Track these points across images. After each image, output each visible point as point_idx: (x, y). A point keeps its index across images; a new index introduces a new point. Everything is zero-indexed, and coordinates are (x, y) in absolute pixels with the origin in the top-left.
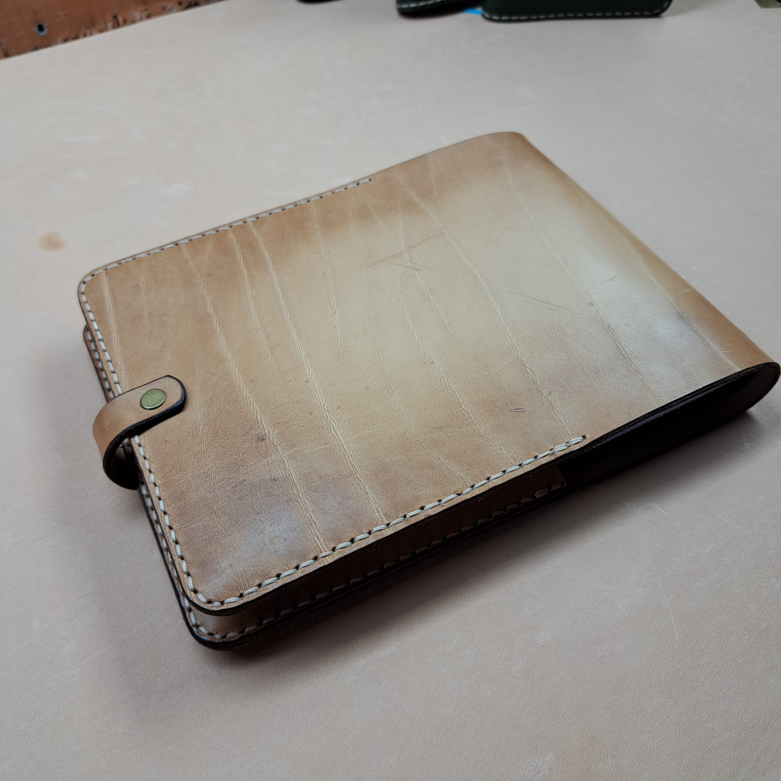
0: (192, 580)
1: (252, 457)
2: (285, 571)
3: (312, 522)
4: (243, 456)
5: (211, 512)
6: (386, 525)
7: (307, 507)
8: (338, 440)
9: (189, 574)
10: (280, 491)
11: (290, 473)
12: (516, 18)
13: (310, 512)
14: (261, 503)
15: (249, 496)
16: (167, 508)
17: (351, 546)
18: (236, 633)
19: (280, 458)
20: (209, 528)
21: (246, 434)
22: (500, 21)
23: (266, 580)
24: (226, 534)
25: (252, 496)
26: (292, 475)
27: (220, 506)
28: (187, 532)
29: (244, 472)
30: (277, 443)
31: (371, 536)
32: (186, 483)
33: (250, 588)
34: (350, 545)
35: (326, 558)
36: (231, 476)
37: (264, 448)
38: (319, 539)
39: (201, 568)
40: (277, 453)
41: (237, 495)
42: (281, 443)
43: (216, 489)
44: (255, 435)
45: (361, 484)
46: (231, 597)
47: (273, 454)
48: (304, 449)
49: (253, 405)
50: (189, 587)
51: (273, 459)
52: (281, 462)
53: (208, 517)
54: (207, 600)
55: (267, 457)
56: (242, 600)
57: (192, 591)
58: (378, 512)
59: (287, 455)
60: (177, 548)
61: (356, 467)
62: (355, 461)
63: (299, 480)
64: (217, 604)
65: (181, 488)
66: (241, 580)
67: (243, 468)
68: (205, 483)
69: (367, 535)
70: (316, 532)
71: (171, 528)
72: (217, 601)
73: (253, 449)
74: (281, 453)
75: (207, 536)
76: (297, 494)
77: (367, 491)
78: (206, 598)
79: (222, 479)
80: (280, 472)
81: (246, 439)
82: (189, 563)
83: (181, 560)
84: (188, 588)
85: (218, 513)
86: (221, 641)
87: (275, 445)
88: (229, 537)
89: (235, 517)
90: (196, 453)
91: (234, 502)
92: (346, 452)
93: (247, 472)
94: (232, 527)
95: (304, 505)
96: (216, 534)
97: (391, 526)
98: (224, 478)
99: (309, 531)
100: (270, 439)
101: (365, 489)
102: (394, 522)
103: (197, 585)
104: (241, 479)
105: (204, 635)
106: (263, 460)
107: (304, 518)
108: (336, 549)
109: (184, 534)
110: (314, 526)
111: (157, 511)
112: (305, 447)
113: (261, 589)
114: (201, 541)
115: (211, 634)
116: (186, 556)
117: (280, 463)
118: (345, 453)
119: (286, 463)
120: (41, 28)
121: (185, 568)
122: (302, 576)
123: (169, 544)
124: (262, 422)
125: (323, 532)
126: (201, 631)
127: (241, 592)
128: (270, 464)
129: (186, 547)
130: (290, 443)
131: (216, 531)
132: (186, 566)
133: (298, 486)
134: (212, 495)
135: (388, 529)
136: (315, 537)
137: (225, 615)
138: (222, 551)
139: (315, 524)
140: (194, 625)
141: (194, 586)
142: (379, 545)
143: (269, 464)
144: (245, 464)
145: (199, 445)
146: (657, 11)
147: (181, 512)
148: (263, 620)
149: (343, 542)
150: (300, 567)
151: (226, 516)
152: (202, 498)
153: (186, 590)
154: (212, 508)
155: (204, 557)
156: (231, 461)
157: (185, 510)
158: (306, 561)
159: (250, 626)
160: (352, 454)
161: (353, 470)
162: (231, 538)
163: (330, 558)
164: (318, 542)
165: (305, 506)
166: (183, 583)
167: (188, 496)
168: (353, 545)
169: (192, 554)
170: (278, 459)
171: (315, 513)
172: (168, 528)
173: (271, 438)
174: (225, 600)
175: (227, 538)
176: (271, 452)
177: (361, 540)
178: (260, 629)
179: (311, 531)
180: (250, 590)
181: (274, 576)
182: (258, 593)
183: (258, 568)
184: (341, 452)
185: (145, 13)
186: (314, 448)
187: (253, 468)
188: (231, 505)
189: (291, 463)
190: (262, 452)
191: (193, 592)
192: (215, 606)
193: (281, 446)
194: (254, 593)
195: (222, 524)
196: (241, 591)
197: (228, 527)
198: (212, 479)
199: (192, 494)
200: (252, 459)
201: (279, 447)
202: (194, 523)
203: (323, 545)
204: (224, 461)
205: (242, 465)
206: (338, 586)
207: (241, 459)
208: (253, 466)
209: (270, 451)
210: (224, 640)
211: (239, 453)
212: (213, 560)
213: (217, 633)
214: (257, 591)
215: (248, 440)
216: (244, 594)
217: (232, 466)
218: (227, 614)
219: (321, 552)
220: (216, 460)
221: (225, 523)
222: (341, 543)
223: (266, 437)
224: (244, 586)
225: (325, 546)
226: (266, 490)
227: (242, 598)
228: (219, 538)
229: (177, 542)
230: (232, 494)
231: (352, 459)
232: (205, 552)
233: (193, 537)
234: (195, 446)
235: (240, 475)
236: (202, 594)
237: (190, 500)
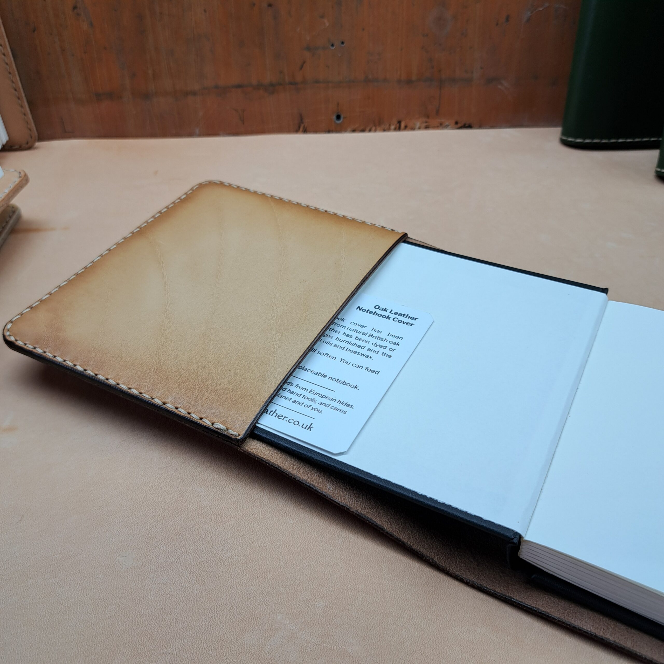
120: (338, 117)
185: (424, 125)
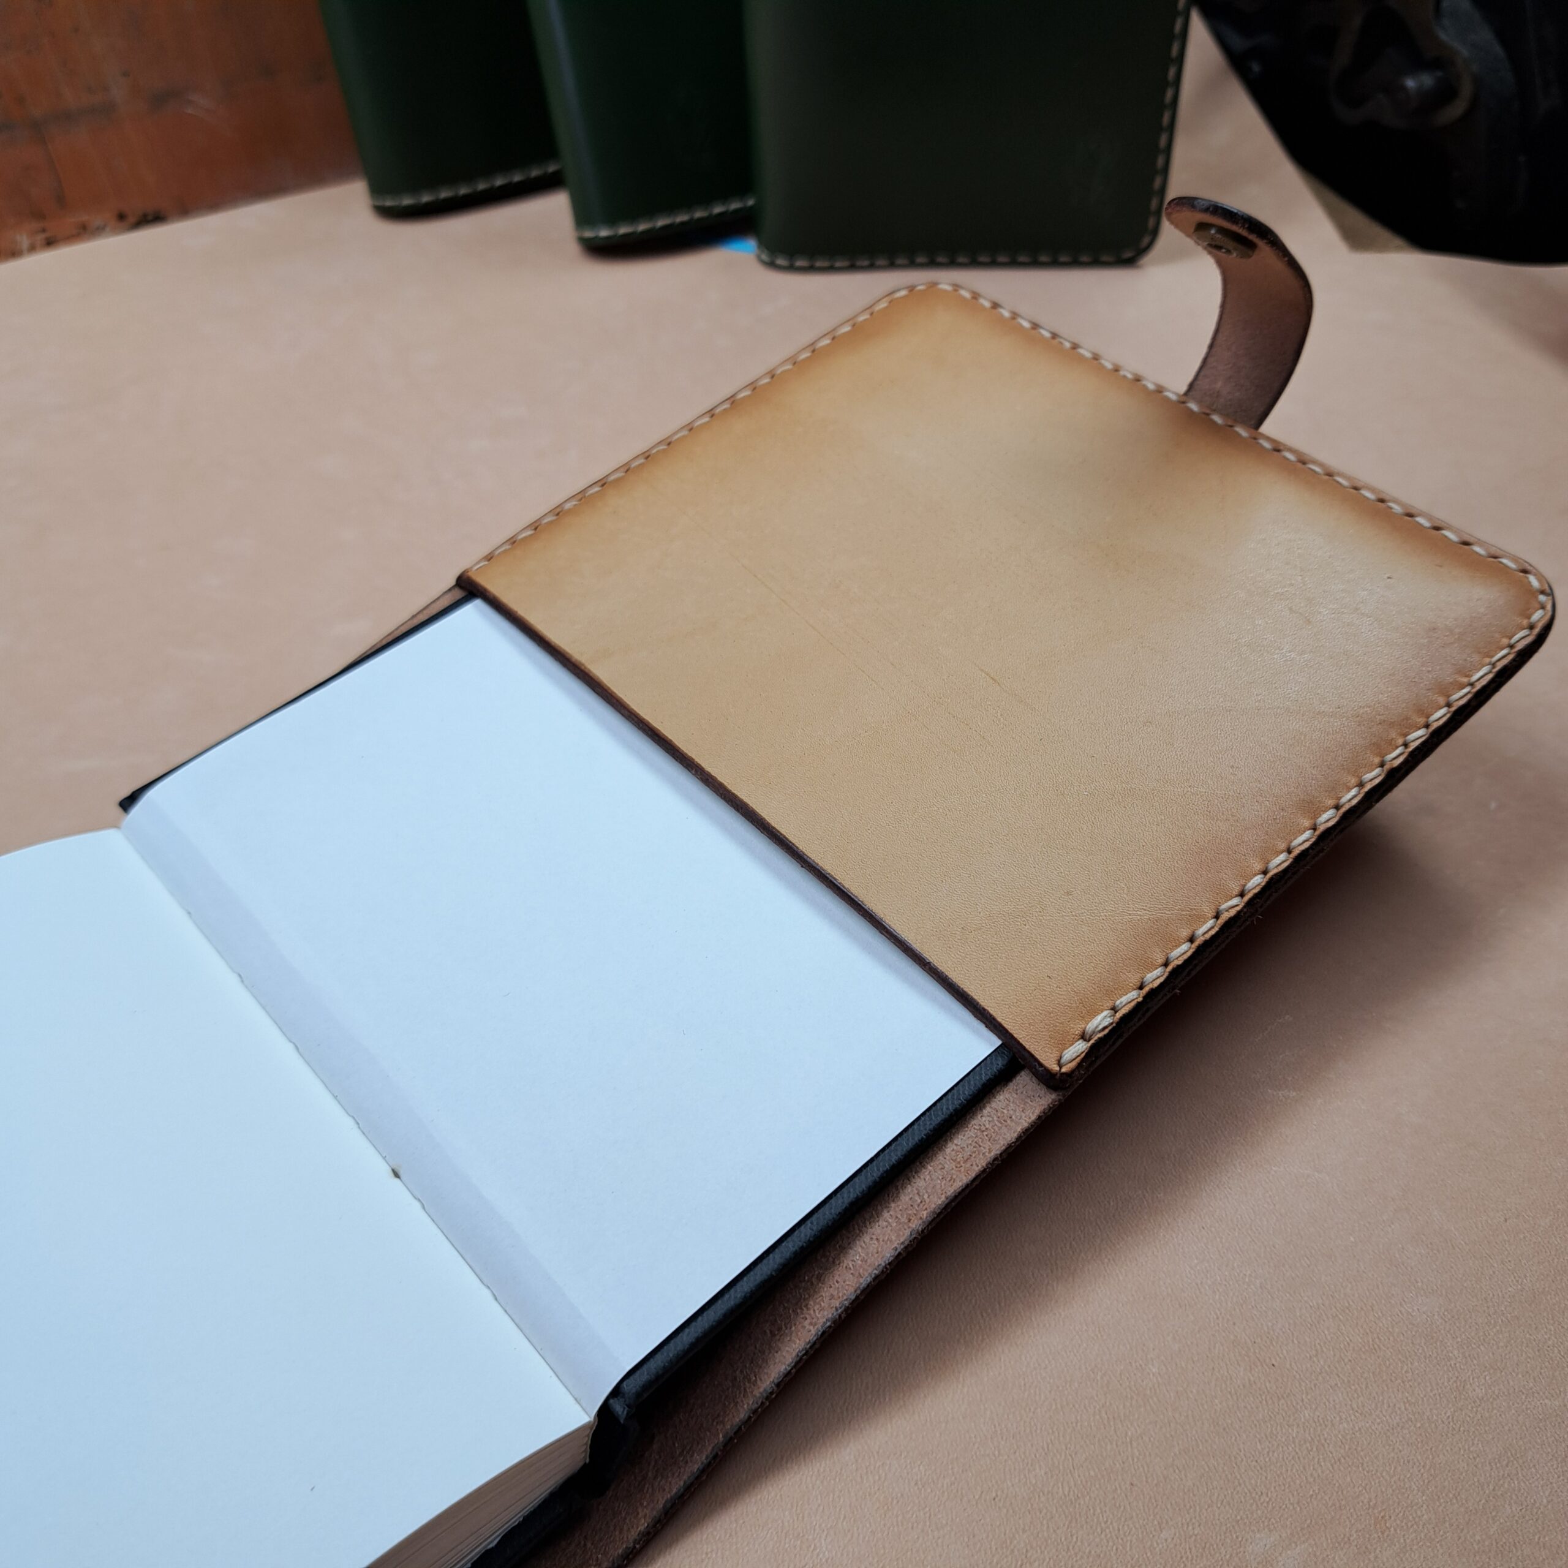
12: (826, 264)
22: (791, 268)
146: (1128, 255)
185: (41, 237)
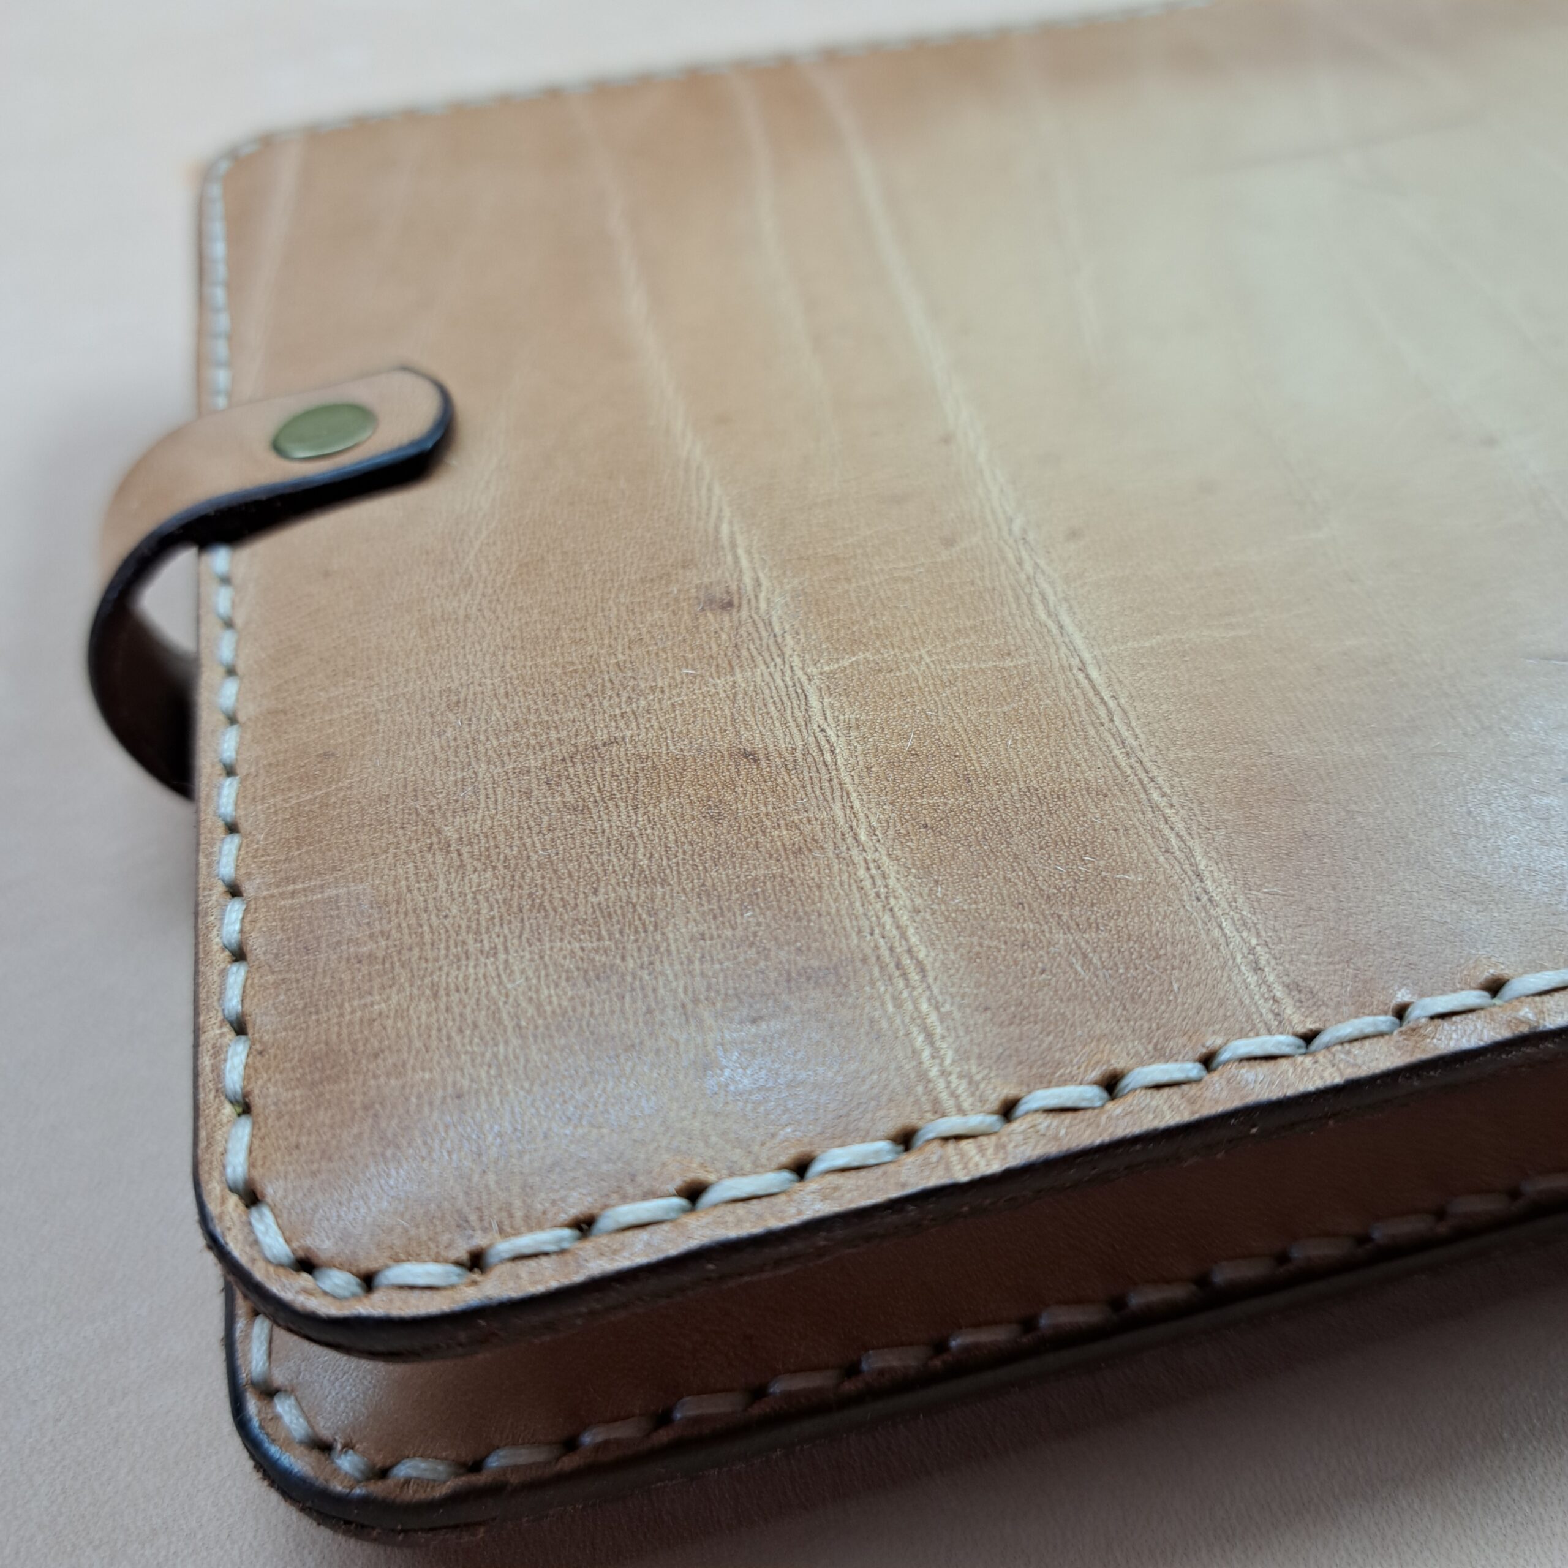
0: (253, 1136)
1: (666, 659)
2: (732, 1174)
3: (906, 961)
4: (627, 652)
5: (432, 844)
6: (1296, 1035)
7: (886, 886)
8: (1063, 649)
9: (245, 1108)
10: (766, 805)
11: (823, 742)
13: (899, 914)
14: (672, 837)
15: (622, 805)
16: (245, 809)
17: (1103, 1106)
18: (441, 1468)
19: (788, 679)
20: (402, 910)
21: (661, 578)
23: (625, 1199)
24: (472, 947)
25: (636, 808)
26: (833, 752)
27: (477, 826)
28: (296, 914)
29: (617, 711)
30: (787, 627)
31: (1215, 1079)
32: (357, 721)
33: (531, 1230)
34: (1098, 1104)
35: (965, 1144)
36: (556, 717)
37: (724, 636)
38: (932, 1044)
39: (313, 1084)
40: (778, 660)
41: (568, 793)
42: (806, 627)
43: (478, 759)
44: (698, 587)
45: (1167, 831)
46: (418, 1258)
47: (759, 660)
48: (904, 660)
49: (710, 489)
50: (224, 1167)
51: (759, 680)
52: (794, 695)
53: (411, 865)
54: (294, 1251)
55: (732, 668)
56: (474, 1283)
57: (233, 1190)
58: (1257, 969)
59: (821, 673)
60: (231, 979)
61: (1145, 760)
62: (1141, 736)
63: (864, 774)
64: (339, 1280)
65: (328, 737)
66: (491, 1178)
67: (618, 695)
68: (436, 729)
69: (1194, 1070)
70: (924, 1007)
71: (234, 891)
72: (341, 1267)
73: (679, 633)
74: (796, 662)
75: (383, 943)
76: (846, 829)
77: (1202, 867)
78: (288, 1241)
79: (516, 723)
80: (779, 733)
81: (654, 597)
82: (261, 1053)
83: (230, 1035)
84: (216, 1174)
85: (460, 855)
86: (358, 1491)
87: (777, 630)
88: (483, 959)
89: (533, 879)
90: (433, 621)
91: (546, 818)
92: (1097, 693)
93: (634, 713)
94: (510, 922)
95: (872, 877)
96: (427, 938)
97: (1328, 1047)
98: (527, 721)
99: (887, 997)
100: (758, 608)
101: (1190, 855)
102: (1348, 1029)
103: (268, 1163)
104: (601, 736)
105: (287, 1443)
106: (711, 676)
107: (866, 933)
108: (1022, 1109)
109: (282, 920)
110: (915, 977)
111: (203, 816)
112: (907, 655)
113: (588, 1245)
114: (348, 960)
115: (322, 1447)
116: (262, 1022)
117: (785, 699)
118: (1096, 701)
119: (814, 701)
121: (234, 1075)
122: (818, 1215)
123: (201, 955)
124: (734, 546)
125: (957, 1015)
126: (277, 1418)
127: (479, 1240)
128: (740, 696)
129: (271, 978)
130: (842, 631)
131: (431, 927)
132: (247, 1066)
133: (854, 795)
134: (452, 778)
135: (1308, 1061)
136: (914, 1030)
137: (372, 1355)
138: (434, 1019)
139: (923, 970)
140: (254, 1384)
141: (252, 1165)
142: (1254, 1130)
143: (735, 695)
144: (631, 683)
145: (455, 595)
147: (298, 831)
148: (585, 1427)
149: (1063, 1082)
150: (817, 1168)
151: (494, 868)
152: (405, 787)
153: (207, 1183)
154: (439, 832)
155: (339, 1035)
156: (573, 663)
157: (318, 826)
158: (854, 1142)
159: (514, 1444)
160: (1127, 707)
161: (1129, 771)
162: (491, 968)
163: (982, 1150)
164: (926, 1054)
165: (879, 882)
166: (203, 1144)
167: (350, 771)
168: (1116, 1108)
169: (291, 1012)
170: (779, 682)
171: (924, 919)
172: (220, 888)
173: (763, 605)
174: (387, 1267)
175: (472, 963)
176: (755, 653)
177: (1158, 1087)
178: (559, 1466)
179: (894, 998)
180: (526, 1242)
181: (671, 1187)
182: (567, 1264)
183: (595, 1131)
184: (1076, 691)
186: (948, 662)
187: (660, 701)
188: (529, 828)
189: (838, 704)
190: (714, 645)
191: (241, 1197)
192: (325, 1293)
193: (802, 636)
194: (544, 1261)
195: (464, 902)
196: (479, 1233)
197: (493, 918)
198: (470, 719)
199: (369, 764)
200: (666, 669)
201: (789, 641)
202: (342, 881)
203: (953, 1078)
204: (540, 661)
205: (617, 682)
206: (977, 1325)
207: (618, 664)
208: (663, 692)
209: (748, 649)
210: (377, 1489)
211: (615, 639)
212: (376, 1056)
213: (348, 1446)
214: (562, 1252)
215: (665, 601)
216: (492, 1257)
217: (572, 683)
218: (380, 1347)
219: (940, 1112)
220: (511, 652)
221: (480, 897)
222: (1049, 1085)
223: (740, 598)
224: (500, 1210)
225: (964, 1084)
226: (703, 792)
227: (476, 1276)
228: (436, 960)
229: (239, 955)
230: (544, 787)
231: (1129, 725)
232: (353, 1012)
233: (318, 939)
234: (439, 596)
235: (598, 718)
236: (276, 1217)
237: (350, 788)
